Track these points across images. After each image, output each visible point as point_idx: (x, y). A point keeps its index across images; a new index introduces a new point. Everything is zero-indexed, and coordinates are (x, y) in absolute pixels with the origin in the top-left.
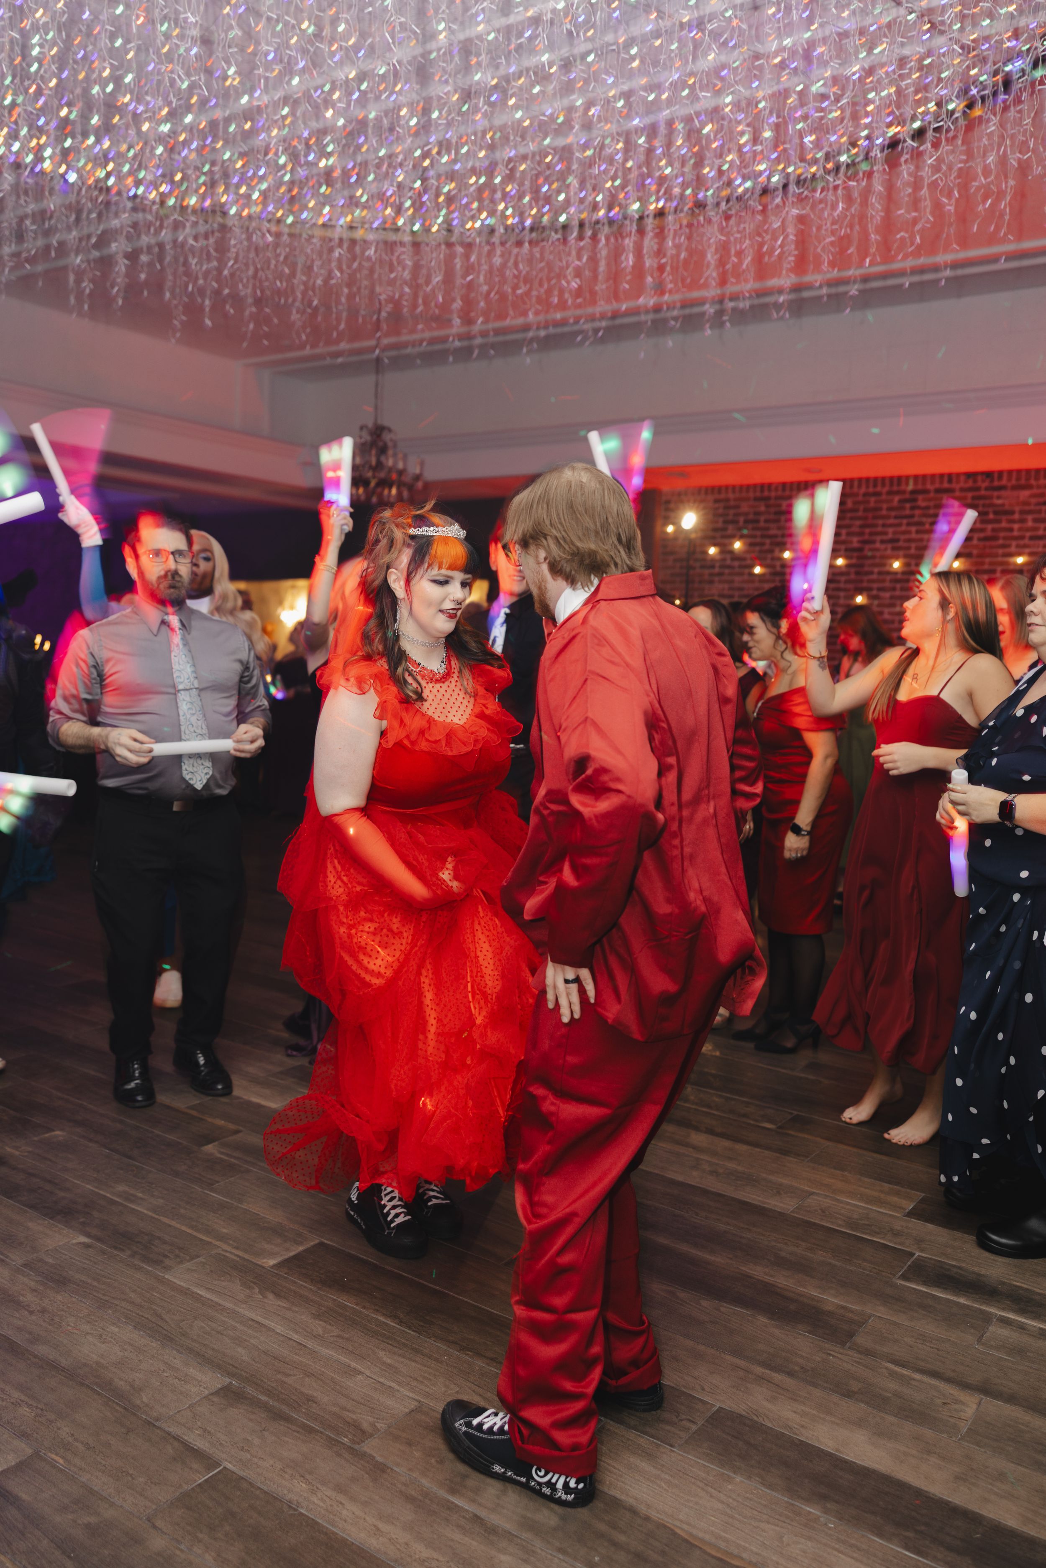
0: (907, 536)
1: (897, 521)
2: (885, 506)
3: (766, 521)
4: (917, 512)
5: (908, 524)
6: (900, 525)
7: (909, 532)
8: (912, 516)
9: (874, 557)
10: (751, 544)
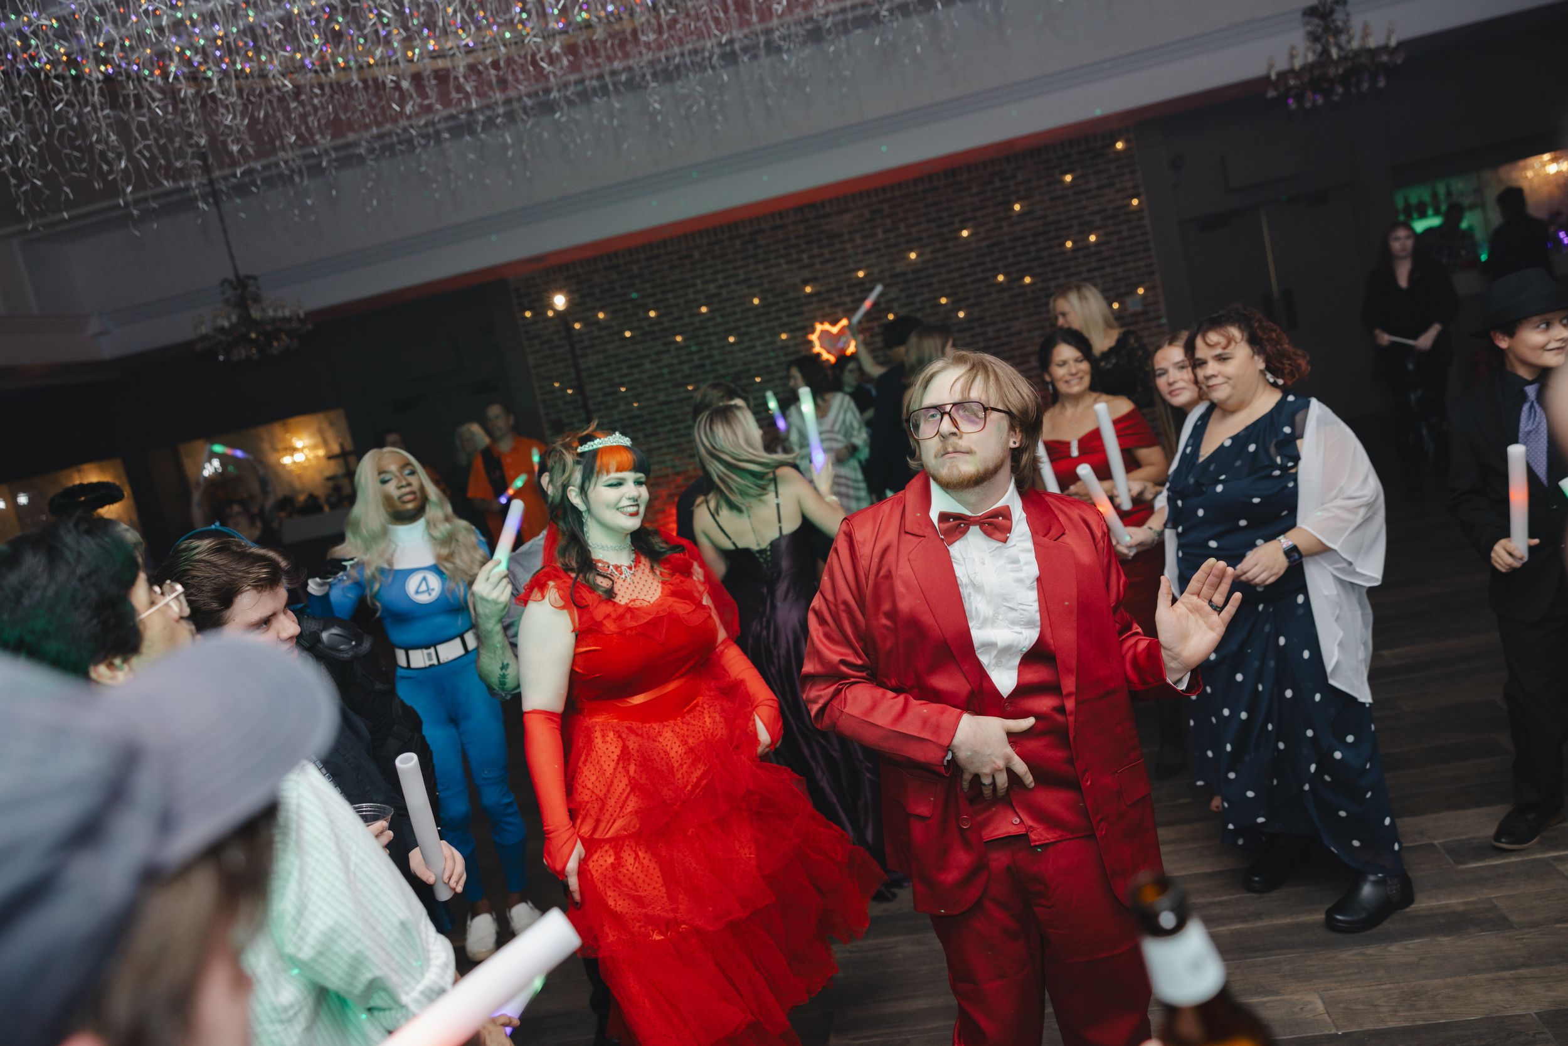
0: (757, 274)
1: (744, 262)
2: (729, 251)
3: (622, 287)
4: (760, 251)
5: (755, 263)
6: (748, 265)
7: (758, 270)
8: (757, 255)
9: (732, 299)
10: (614, 312)
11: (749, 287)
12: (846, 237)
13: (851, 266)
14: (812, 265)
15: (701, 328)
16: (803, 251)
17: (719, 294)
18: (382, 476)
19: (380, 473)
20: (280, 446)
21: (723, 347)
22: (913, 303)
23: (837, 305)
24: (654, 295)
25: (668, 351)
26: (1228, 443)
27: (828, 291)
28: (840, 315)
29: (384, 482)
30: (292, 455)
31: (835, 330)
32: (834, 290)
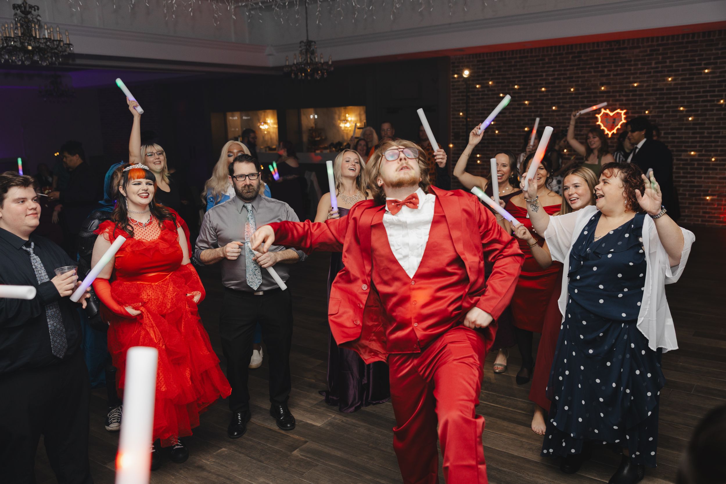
0: (577, 75)
1: (571, 68)
2: (565, 60)
3: (504, 70)
4: (581, 63)
5: (577, 69)
6: (573, 69)
7: (578, 73)
8: (579, 65)
9: (560, 87)
10: (497, 83)
11: (570, 82)
12: (633, 63)
13: (631, 80)
14: (609, 75)
15: (539, 100)
16: (605, 67)
17: (554, 83)
18: (229, 153)
19: (228, 152)
20: (343, 118)
21: (549, 112)
22: (663, 108)
23: (617, 101)
24: (520, 77)
25: (520, 109)
26: (612, 232)
27: (613, 92)
28: (618, 106)
29: (229, 156)
30: (346, 123)
31: (611, 114)
32: (617, 92)
